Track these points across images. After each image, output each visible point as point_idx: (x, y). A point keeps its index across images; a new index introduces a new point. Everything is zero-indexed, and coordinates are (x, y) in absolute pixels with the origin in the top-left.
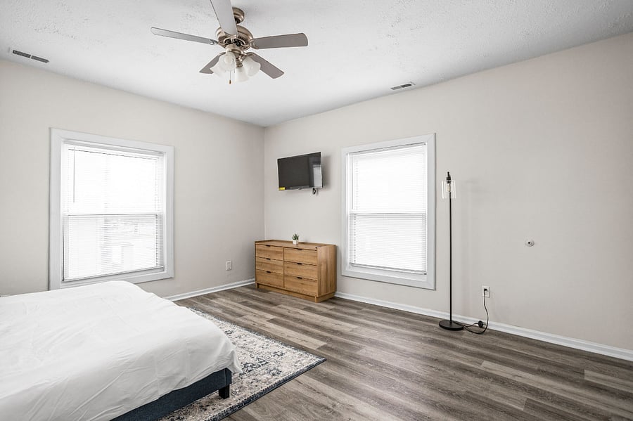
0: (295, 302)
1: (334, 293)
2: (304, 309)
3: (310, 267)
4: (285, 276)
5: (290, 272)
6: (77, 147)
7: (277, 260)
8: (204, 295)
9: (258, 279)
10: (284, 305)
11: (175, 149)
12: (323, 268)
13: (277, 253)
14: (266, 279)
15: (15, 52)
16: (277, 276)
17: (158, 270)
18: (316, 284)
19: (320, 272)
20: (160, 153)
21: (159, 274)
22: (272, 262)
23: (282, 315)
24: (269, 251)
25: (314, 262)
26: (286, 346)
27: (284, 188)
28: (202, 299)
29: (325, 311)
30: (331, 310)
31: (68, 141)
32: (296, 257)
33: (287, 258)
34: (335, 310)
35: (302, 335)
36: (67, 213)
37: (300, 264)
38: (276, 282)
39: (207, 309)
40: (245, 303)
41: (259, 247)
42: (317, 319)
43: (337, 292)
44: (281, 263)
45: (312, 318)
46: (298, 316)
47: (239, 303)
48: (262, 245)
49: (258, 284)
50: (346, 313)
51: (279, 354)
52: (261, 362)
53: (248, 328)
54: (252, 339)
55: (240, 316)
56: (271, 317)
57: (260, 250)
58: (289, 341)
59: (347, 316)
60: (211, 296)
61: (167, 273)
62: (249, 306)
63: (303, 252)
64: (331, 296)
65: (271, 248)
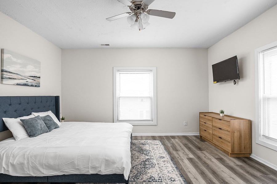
0: (216, 152)
1: (250, 154)
2: (217, 159)
3: (227, 133)
4: (213, 134)
5: (215, 133)
6: (121, 73)
7: (209, 124)
8: (171, 136)
9: (201, 133)
10: (207, 152)
11: (157, 67)
12: (236, 134)
13: (209, 120)
14: (204, 134)
15: (101, 45)
16: (209, 133)
17: (151, 121)
18: (230, 144)
19: (233, 137)
20: (151, 70)
21: (151, 123)
22: (206, 125)
23: (199, 158)
24: (205, 118)
25: (229, 129)
26: (181, 177)
27: (216, 82)
28: (168, 138)
29: (232, 164)
30: (238, 165)
31: (118, 71)
32: (218, 124)
33: (214, 124)
34: (241, 167)
35: (198, 174)
36: (119, 96)
37: (221, 129)
38: (209, 137)
39: (166, 143)
40: (185, 145)
41: (202, 116)
42: (219, 168)
43: (253, 154)
44: (211, 126)
45: (216, 165)
46: (208, 162)
47: (183, 144)
48: (203, 115)
49: (201, 136)
50: (248, 172)
51: (173, 179)
52: (160, 180)
53: (173, 159)
54: (169, 165)
55: (177, 150)
56: (191, 156)
57: (202, 117)
58: (187, 175)
59: (247, 175)
60: (173, 137)
61: (154, 123)
62: (186, 147)
63: (222, 121)
64: (246, 156)
65: (206, 117)
